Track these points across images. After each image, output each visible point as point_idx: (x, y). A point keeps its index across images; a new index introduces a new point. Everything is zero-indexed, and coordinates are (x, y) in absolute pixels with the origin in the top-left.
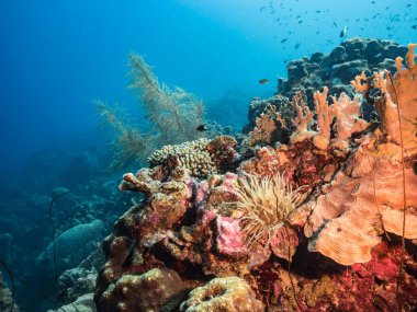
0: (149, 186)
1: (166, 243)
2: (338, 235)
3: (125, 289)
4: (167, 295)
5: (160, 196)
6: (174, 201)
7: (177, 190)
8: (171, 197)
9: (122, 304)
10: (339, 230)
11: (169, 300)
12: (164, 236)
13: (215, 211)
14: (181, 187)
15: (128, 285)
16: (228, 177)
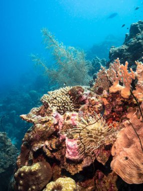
0: (33, 120)
1: (44, 148)
2: (126, 162)
3: (22, 174)
4: (42, 178)
5: (38, 125)
6: (46, 127)
7: (49, 121)
8: (44, 126)
9: (21, 182)
10: (127, 158)
11: (43, 181)
12: (43, 145)
13: (65, 135)
14: (50, 119)
15: (24, 172)
16: (73, 115)
